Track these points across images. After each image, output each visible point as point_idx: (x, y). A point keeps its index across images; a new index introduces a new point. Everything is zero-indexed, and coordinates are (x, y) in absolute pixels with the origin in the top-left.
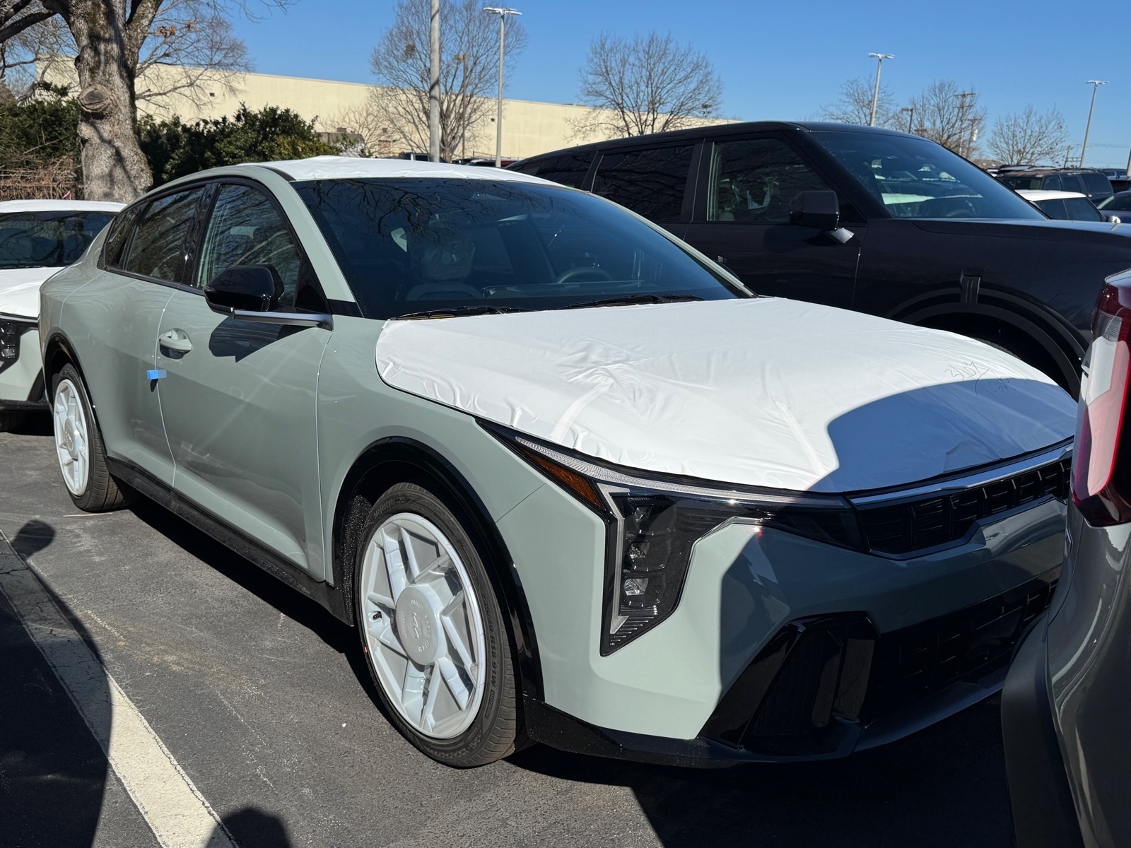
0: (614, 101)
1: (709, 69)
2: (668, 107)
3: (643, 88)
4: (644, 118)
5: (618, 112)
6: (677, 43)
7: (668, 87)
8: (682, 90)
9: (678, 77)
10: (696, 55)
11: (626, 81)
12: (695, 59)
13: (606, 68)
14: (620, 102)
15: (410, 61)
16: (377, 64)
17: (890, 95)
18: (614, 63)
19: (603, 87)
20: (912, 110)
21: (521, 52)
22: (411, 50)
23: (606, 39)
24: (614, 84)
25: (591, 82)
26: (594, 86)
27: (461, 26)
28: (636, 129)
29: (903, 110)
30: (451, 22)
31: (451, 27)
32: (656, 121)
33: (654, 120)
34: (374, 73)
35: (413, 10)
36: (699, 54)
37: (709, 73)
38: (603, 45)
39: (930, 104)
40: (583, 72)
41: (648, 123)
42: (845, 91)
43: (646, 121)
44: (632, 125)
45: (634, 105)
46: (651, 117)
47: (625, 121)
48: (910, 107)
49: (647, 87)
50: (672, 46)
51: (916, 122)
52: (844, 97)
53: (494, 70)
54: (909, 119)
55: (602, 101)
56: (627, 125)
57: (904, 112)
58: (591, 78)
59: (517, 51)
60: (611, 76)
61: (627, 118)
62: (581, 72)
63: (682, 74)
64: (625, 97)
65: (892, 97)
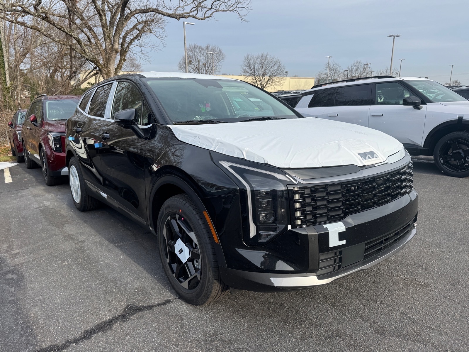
0: (252, 74)
1: (280, 62)
2: (269, 75)
3: (261, 70)
4: (261, 79)
5: (254, 78)
6: (270, 56)
7: (268, 69)
8: (272, 70)
9: (271, 66)
10: (276, 59)
11: (255, 68)
12: (276, 60)
13: (249, 64)
14: (254, 74)
15: (190, 66)
16: (180, 67)
17: (340, 67)
18: (252, 62)
19: (248, 70)
20: (348, 71)
21: (223, 61)
22: (190, 62)
23: (249, 56)
24: (252, 69)
25: (244, 69)
26: (246, 70)
27: (205, 54)
28: (259, 82)
29: (345, 71)
30: (202, 53)
31: (202, 54)
32: (265, 80)
33: (264, 79)
34: (179, 70)
35: (191, 50)
36: (277, 58)
37: (280, 64)
38: (248, 58)
39: (354, 68)
40: (242, 66)
41: (263, 80)
42: (325, 66)
43: (262, 80)
44: (258, 81)
45: (258, 75)
46: (263, 79)
47: (255, 80)
48: (347, 70)
49: (262, 69)
50: (269, 57)
51: (350, 74)
52: (325, 68)
53: (216, 67)
54: (347, 73)
55: (248, 74)
56: (256, 81)
57: (346, 71)
58: (245, 68)
59: (222, 61)
60: (251, 67)
61: (256, 79)
62: (241, 66)
63: (273, 65)
64: (255, 73)
65: (341, 67)
